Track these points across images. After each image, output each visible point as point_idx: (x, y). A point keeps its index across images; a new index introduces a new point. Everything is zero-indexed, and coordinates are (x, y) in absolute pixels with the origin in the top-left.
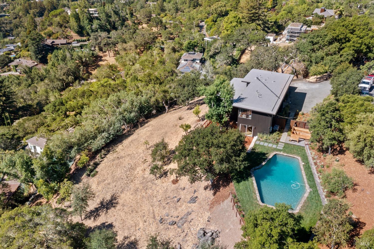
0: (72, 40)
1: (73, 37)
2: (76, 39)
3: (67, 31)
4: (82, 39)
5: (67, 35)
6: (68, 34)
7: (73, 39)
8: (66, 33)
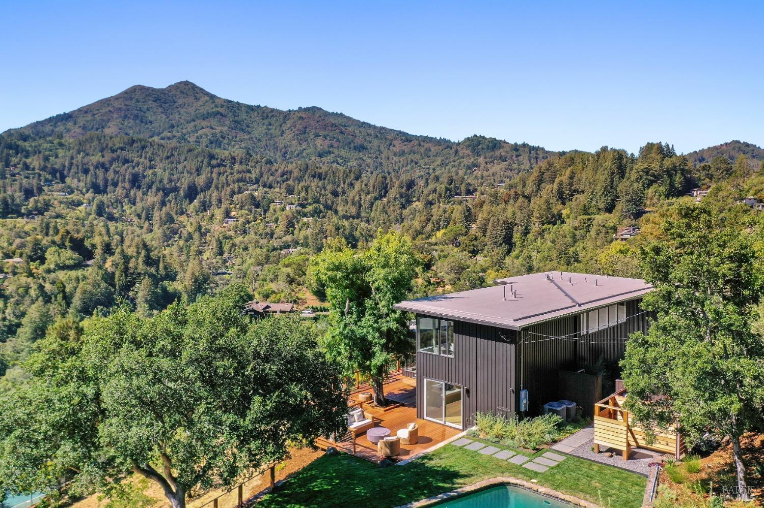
0: (303, 307)
1: (308, 301)
2: (310, 306)
3: (300, 290)
4: (322, 307)
5: (297, 298)
6: (300, 295)
7: (306, 305)
8: (297, 295)
